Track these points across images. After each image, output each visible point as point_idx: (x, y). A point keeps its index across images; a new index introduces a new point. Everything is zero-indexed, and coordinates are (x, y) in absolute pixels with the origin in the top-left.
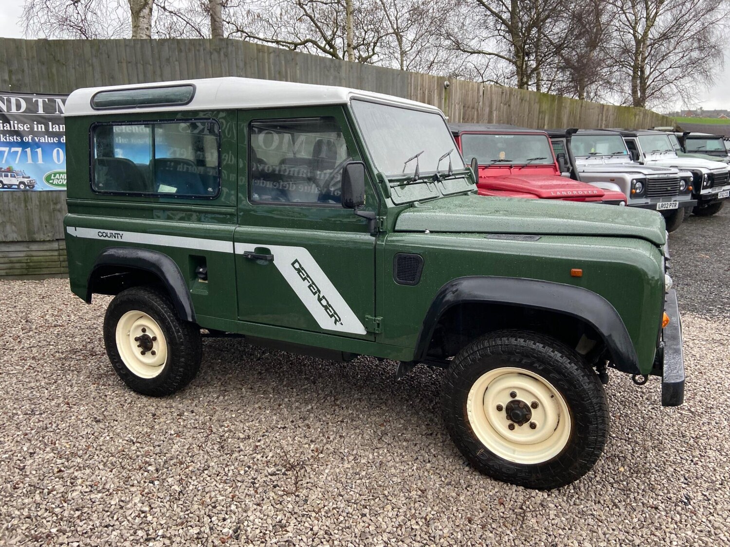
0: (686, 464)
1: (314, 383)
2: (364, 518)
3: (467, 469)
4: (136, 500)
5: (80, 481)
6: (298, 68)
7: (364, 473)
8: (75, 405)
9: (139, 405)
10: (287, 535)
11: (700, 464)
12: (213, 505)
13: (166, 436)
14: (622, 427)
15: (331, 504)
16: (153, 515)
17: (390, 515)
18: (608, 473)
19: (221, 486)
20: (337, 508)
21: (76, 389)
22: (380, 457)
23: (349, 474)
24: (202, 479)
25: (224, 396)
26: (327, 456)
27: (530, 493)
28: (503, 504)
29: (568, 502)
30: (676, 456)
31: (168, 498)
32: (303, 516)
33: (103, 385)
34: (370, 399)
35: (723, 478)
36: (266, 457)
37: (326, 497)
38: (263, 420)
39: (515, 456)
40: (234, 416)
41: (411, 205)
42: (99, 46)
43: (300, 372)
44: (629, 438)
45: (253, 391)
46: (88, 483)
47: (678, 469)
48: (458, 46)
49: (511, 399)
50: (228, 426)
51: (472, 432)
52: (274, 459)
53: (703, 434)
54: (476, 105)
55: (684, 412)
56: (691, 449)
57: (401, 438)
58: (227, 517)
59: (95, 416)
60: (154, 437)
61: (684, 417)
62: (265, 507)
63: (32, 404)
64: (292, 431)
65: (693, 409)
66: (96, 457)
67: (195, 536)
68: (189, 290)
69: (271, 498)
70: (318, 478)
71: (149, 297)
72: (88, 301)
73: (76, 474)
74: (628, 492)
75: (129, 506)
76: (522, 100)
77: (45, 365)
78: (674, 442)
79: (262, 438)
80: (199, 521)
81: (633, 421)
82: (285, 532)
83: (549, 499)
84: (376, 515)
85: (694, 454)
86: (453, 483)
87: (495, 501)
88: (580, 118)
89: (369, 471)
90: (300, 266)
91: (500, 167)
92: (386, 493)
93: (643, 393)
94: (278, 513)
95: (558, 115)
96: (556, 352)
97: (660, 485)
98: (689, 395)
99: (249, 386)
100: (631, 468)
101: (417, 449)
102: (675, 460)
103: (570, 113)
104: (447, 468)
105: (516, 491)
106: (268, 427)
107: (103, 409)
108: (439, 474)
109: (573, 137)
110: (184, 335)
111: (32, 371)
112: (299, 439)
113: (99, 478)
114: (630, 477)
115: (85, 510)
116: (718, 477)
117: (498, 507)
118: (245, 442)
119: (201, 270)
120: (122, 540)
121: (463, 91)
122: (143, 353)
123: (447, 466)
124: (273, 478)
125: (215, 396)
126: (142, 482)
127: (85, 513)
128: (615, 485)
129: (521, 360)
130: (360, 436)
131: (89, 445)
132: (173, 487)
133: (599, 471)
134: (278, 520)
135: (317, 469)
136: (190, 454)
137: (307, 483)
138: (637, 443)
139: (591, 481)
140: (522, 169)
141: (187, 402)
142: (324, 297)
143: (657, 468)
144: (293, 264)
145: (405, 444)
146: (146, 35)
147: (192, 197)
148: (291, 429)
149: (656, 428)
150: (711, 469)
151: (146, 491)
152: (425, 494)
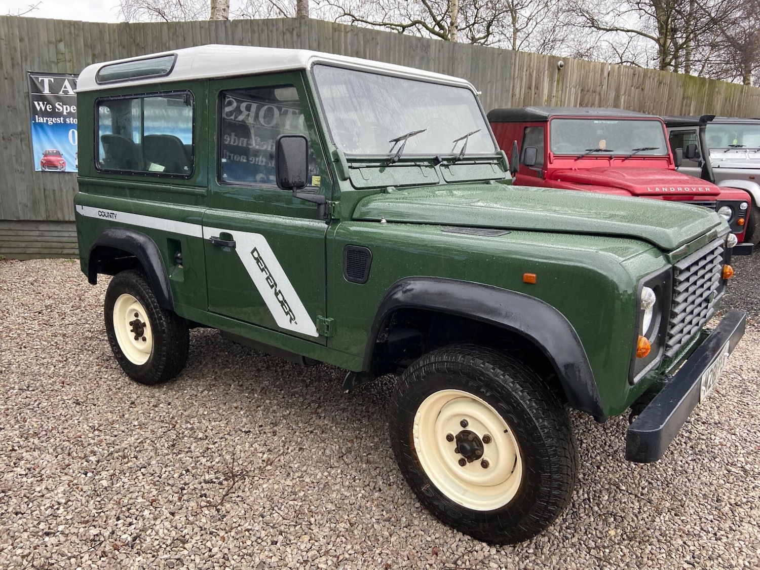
0: (705, 538)
1: (307, 386)
2: (273, 547)
3: (418, 505)
4: (61, 489)
5: (23, 462)
6: (379, 48)
7: (302, 494)
8: (68, 385)
9: (125, 392)
10: (182, 553)
11: (724, 540)
12: (129, 506)
13: (129, 426)
14: (640, 478)
15: (247, 524)
16: (66, 509)
17: (302, 547)
18: (592, 534)
19: (147, 487)
20: (251, 529)
21: (79, 368)
22: (329, 478)
23: (286, 493)
24: (134, 477)
25: (209, 391)
26: (275, 468)
27: (474, 546)
28: (437, 554)
29: (518, 564)
30: (695, 524)
31: (88, 493)
32: (211, 533)
33: (107, 368)
34: (356, 410)
35: (747, 564)
36: (211, 462)
37: (247, 516)
38: (232, 421)
39: (464, 497)
40: (206, 413)
41: (383, 190)
42: (176, 29)
43: (300, 373)
44: (642, 494)
45: (241, 388)
46: (28, 466)
47: (689, 543)
48: (593, 24)
49: (462, 429)
50: (194, 423)
51: (419, 463)
52: (219, 465)
53: (747, 502)
54: (598, 89)
55: (733, 470)
56: (721, 518)
57: (364, 458)
58: (135, 521)
59: (78, 398)
60: (117, 426)
61: (732, 475)
62: (177, 517)
63: (32, 380)
64: (254, 437)
65: (748, 467)
66: (52, 440)
67: (92, 537)
68: (169, 275)
69: (190, 508)
70: (251, 492)
71: (137, 281)
72: (93, 281)
73: (24, 455)
74: (604, 563)
75: (48, 495)
76: (660, 83)
77: (70, 342)
78: (701, 506)
79: (218, 440)
80: (105, 522)
81: (658, 473)
82: (182, 549)
83: (495, 557)
84: (288, 544)
85: (721, 525)
86: (393, 519)
87: (430, 549)
88: (739, 105)
89: (309, 492)
90: (259, 255)
91: (597, 158)
92: (312, 520)
93: (689, 438)
94: (188, 526)
95: (708, 101)
96: (507, 377)
97: (652, 560)
98: (751, 448)
99: (240, 383)
100: (626, 533)
101: (374, 473)
102: (691, 530)
103: (726, 100)
104: (395, 501)
105: (460, 540)
106: (232, 430)
107: (90, 392)
108: (383, 506)
109: (708, 126)
110: (167, 322)
111: (54, 347)
112: (257, 446)
113: (41, 461)
114: (618, 544)
115: (10, 493)
116: (741, 562)
117: (428, 557)
118: (198, 443)
119: (179, 255)
120: (22, 530)
121: (582, 72)
122: (136, 338)
123: (396, 498)
124: (205, 486)
125: (201, 390)
126: (76, 472)
127: (7, 496)
128: (593, 552)
129: (467, 383)
130: (322, 450)
131: (55, 427)
132: (101, 482)
133: (581, 530)
134: (183, 534)
135: (256, 482)
136: (137, 449)
137: (238, 496)
138: (650, 501)
139: (564, 541)
140: (626, 161)
141: (171, 393)
142: (280, 291)
143: (661, 538)
144: (252, 253)
145: (364, 466)
146: (223, 16)
147: (170, 176)
148: (254, 434)
149: (685, 486)
150: (737, 549)
151: (75, 481)
152: (352, 528)
